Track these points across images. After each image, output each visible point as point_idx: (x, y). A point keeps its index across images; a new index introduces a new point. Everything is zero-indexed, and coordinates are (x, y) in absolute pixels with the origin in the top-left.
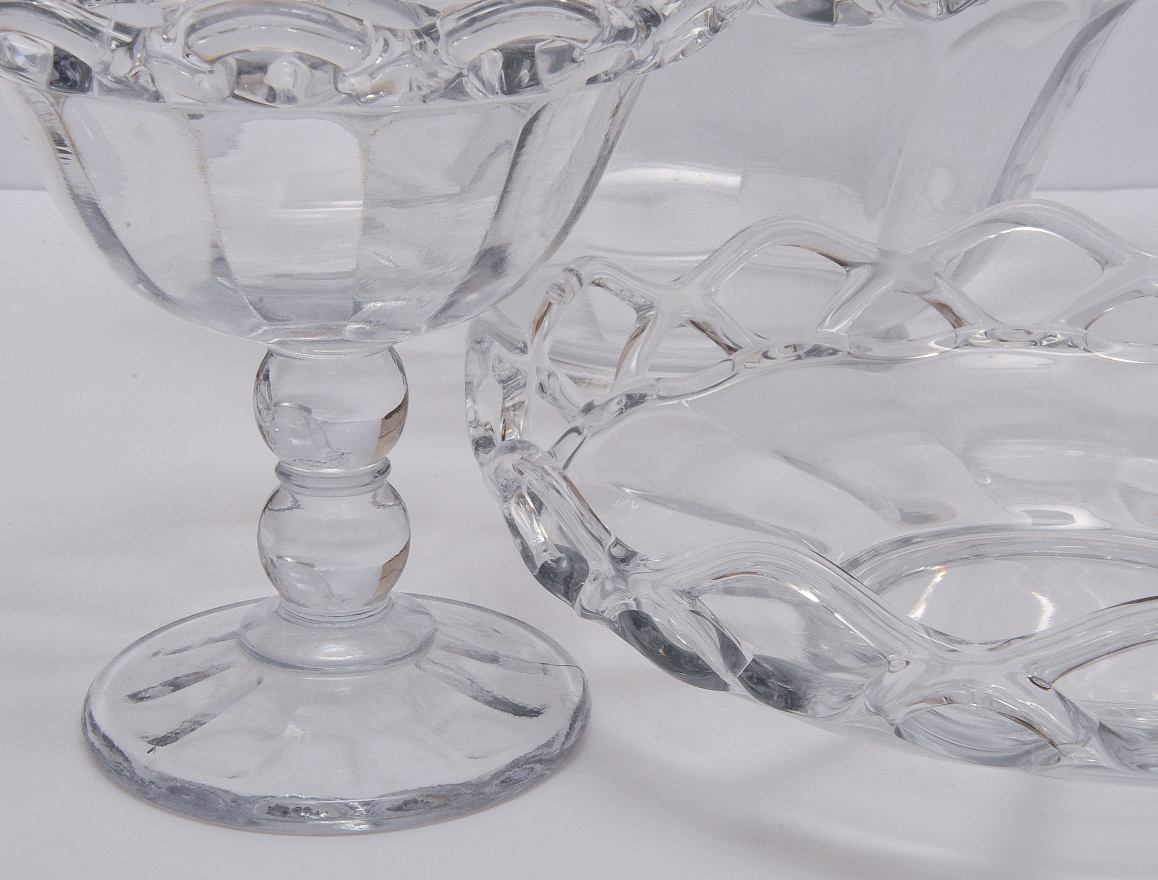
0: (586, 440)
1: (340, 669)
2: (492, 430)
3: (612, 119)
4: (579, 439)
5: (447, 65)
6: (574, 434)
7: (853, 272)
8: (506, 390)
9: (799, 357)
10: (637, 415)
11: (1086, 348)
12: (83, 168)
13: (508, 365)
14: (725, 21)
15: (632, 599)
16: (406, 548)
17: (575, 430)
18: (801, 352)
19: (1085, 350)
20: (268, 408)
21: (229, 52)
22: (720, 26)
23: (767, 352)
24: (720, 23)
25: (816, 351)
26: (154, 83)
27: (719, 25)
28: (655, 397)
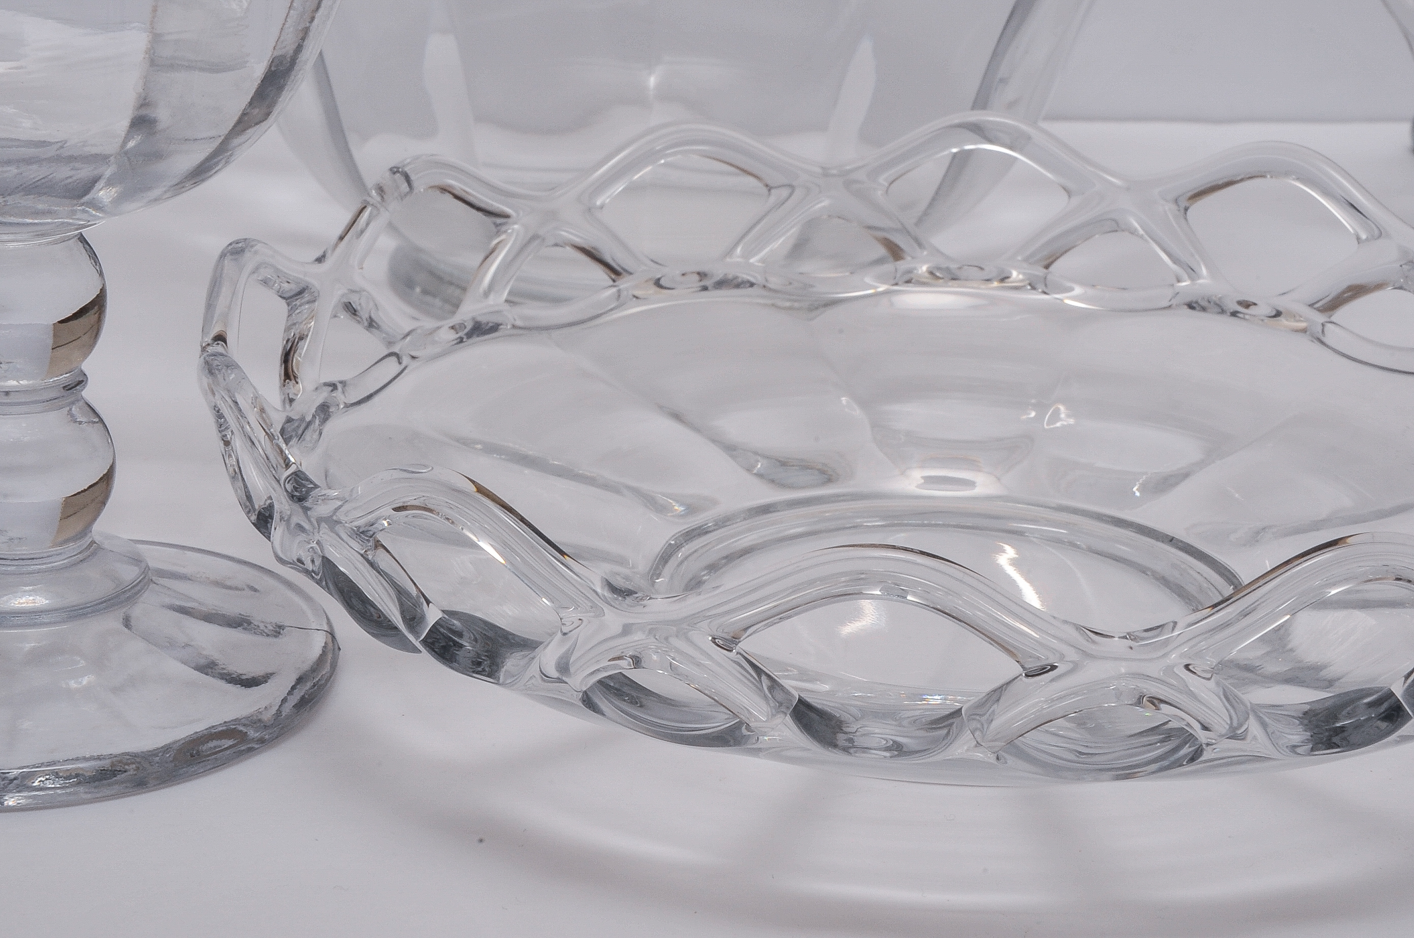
0: (406, 371)
1: (30, 617)
4: (399, 367)
8: (290, 307)
9: (705, 288)
11: (1046, 291)
15: (315, 542)
16: (108, 478)
18: (708, 283)
19: (1045, 293)
23: (659, 279)
25: (727, 283)
28: (509, 327)
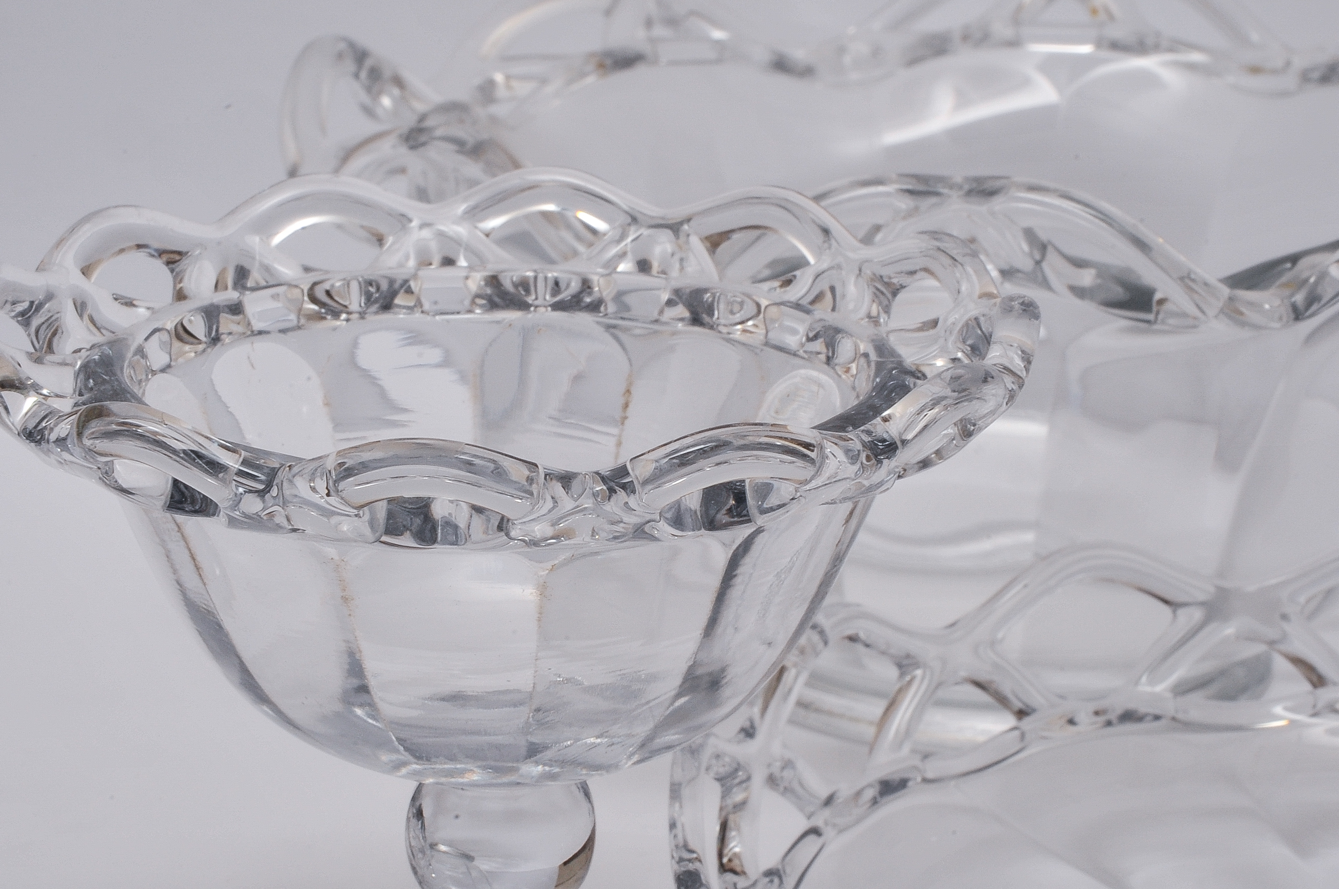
0: (827, 843)
2: (700, 861)
3: (845, 526)
4: (820, 841)
5: (635, 510)
6: (812, 838)
7: (1181, 612)
8: (725, 788)
9: (1109, 724)
10: (896, 805)
12: (205, 584)
13: (727, 759)
14: (977, 426)
17: (815, 831)
18: (1110, 718)
20: (422, 851)
21: (378, 499)
22: (974, 430)
23: (1072, 717)
24: (972, 428)
25: (1129, 716)
26: (290, 522)
27: (971, 430)
28: (919, 781)
